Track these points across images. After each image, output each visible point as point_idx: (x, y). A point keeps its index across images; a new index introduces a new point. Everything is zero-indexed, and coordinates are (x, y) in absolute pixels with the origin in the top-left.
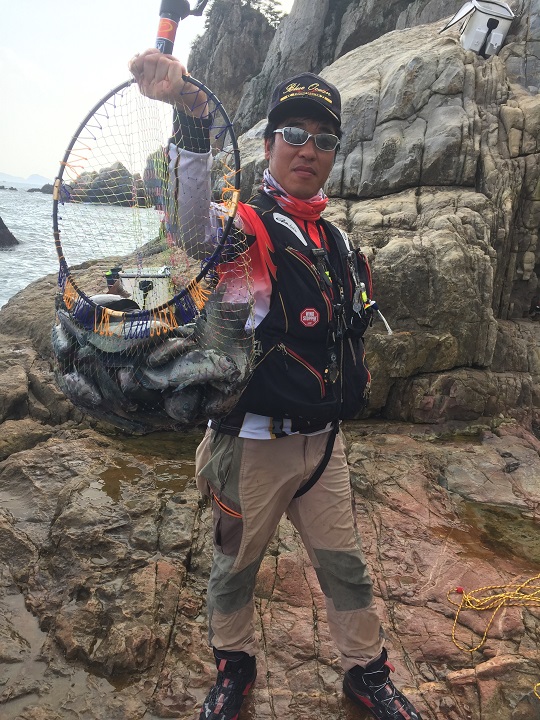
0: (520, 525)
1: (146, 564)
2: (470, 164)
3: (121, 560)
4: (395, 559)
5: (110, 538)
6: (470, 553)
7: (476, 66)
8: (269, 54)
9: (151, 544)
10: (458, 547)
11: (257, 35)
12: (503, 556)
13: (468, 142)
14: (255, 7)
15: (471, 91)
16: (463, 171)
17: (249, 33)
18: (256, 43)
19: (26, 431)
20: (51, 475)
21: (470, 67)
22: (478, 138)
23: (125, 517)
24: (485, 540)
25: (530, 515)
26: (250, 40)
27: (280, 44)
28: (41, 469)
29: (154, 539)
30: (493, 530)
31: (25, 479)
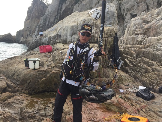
0: (112, 106)
1: (44, 119)
2: (96, 39)
3: (38, 119)
4: (91, 114)
5: (35, 115)
6: (104, 111)
7: (95, 21)
8: (47, 11)
9: (44, 115)
10: (102, 110)
11: (43, 7)
12: (110, 111)
13: (95, 35)
14: (43, 1)
15: (95, 26)
16: (94, 40)
17: (42, 6)
18: (43, 9)
19: (8, 95)
20: (17, 104)
21: (94, 21)
22: (97, 34)
23: (37, 110)
24: (106, 109)
25: (113, 104)
26: (42, 8)
27: (49, 10)
28: (15, 103)
29: (45, 114)
30: (107, 107)
31: (11, 105)
